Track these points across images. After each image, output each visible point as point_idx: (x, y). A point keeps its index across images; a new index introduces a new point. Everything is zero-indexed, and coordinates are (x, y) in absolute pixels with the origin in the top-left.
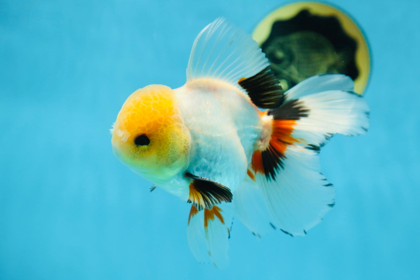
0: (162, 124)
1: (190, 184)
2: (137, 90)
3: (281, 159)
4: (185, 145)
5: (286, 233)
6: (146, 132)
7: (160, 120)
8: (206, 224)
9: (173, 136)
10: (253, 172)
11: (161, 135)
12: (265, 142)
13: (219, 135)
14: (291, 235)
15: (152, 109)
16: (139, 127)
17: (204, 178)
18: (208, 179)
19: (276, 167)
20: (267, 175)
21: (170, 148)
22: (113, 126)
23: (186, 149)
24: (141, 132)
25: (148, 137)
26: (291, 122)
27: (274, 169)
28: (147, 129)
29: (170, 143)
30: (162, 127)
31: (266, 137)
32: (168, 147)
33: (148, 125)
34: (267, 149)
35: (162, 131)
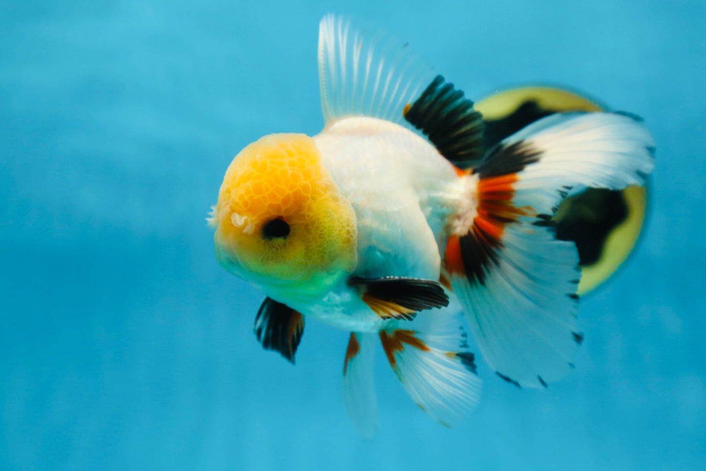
0: (309, 195)
1: (362, 296)
2: (248, 146)
3: (494, 249)
4: (349, 228)
5: (507, 379)
6: (282, 214)
7: (305, 188)
8: (392, 360)
9: (329, 215)
10: (447, 275)
11: (309, 215)
12: (466, 219)
13: (395, 209)
14: (516, 384)
15: (290, 172)
16: (271, 206)
17: (390, 278)
18: (397, 278)
19: (486, 263)
20: (471, 279)
21: (326, 237)
22: (211, 214)
23: (351, 236)
24: (274, 214)
25: (286, 221)
26: (508, 178)
27: (483, 267)
28: (284, 208)
29: (325, 228)
30: (308, 202)
31: (467, 211)
32: (323, 234)
33: (285, 201)
34: (469, 232)
35: (309, 209)
